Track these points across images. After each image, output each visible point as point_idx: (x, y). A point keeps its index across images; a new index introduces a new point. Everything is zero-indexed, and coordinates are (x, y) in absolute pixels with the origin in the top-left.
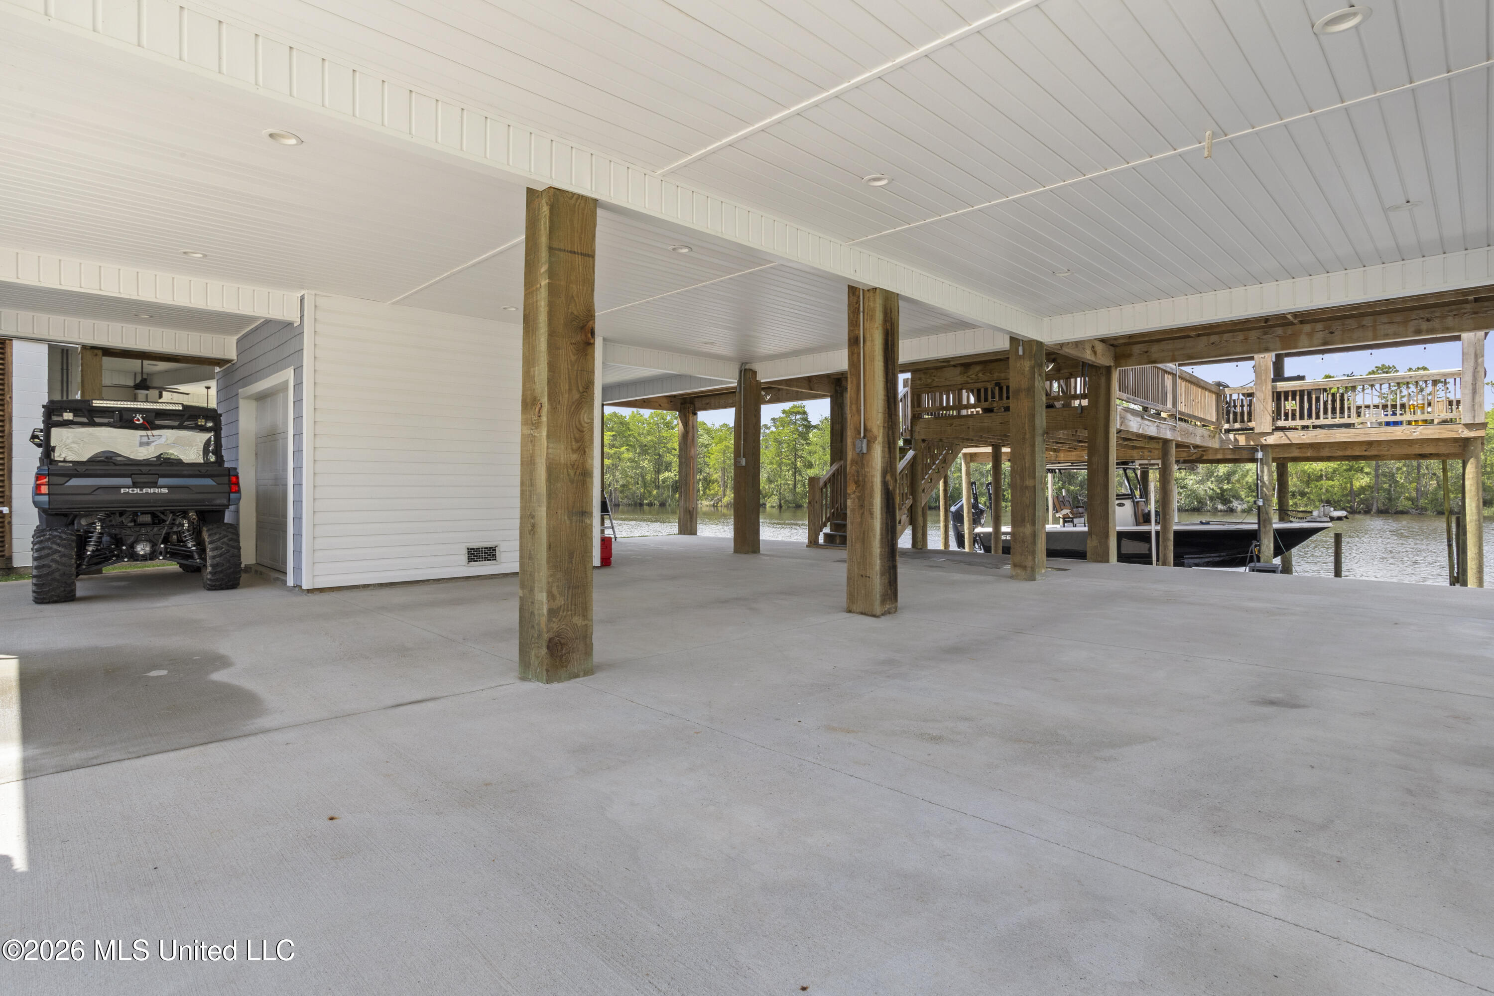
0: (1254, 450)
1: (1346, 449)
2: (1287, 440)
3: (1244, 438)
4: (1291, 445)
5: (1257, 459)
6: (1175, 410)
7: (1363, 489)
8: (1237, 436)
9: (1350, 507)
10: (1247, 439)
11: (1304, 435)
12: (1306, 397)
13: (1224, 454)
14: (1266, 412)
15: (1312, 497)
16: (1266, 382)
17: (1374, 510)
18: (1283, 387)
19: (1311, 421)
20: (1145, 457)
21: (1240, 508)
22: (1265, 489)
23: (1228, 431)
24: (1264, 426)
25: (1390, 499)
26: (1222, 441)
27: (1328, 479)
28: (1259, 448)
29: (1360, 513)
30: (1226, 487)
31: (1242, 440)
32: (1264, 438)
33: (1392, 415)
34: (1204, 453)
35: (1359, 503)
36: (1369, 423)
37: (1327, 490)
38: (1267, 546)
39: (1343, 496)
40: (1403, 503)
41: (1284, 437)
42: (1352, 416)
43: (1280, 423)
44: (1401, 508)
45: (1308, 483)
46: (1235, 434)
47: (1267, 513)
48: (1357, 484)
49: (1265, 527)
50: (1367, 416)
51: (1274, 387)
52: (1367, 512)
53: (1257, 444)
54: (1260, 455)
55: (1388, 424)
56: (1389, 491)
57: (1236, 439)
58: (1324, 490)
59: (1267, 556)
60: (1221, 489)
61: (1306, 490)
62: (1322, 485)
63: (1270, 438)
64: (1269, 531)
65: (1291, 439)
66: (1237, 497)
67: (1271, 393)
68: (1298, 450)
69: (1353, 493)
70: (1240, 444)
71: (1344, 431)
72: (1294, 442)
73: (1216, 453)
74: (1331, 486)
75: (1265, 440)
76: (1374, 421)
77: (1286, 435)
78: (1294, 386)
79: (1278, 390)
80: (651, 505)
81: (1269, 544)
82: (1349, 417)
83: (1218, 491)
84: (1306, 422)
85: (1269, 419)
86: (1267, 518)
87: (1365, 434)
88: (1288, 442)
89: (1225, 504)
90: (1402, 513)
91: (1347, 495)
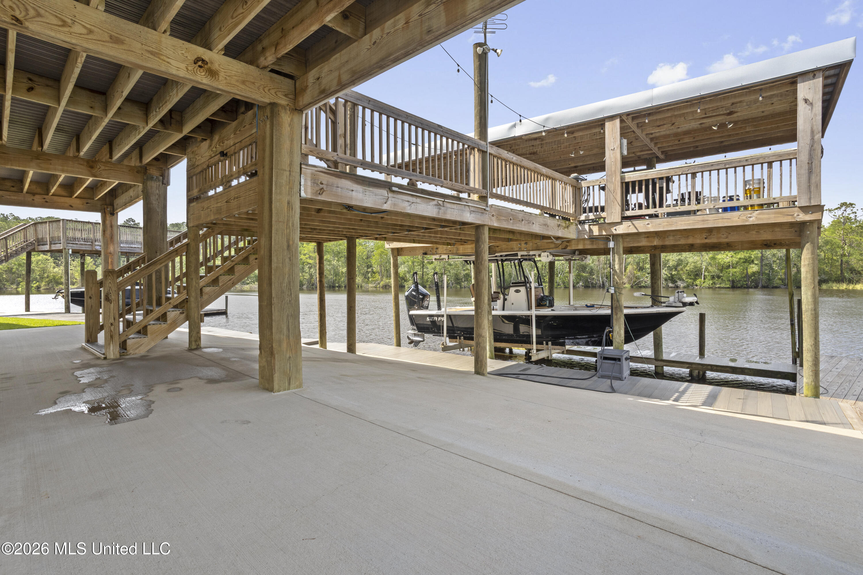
0: (607, 239)
1: (688, 237)
2: (635, 229)
3: (597, 228)
4: (638, 234)
5: (610, 248)
6: (484, 191)
7: (754, 274)
8: (591, 227)
9: (746, 284)
10: (600, 230)
11: (648, 224)
12: (650, 186)
13: (584, 244)
14: (616, 202)
15: (724, 279)
16: (616, 174)
17: (760, 285)
18: (630, 178)
19: (655, 210)
20: (522, 249)
21: (682, 285)
22: (616, 277)
23: (582, 223)
24: (614, 216)
25: (769, 280)
26: (579, 232)
27: (733, 268)
28: (611, 238)
29: (752, 288)
30: (673, 273)
31: (596, 230)
32: (615, 228)
33: (729, 200)
34: (568, 244)
35: (751, 282)
36: (707, 210)
37: (733, 275)
38: (618, 333)
39: (742, 277)
40: (777, 282)
41: (632, 227)
42: (691, 203)
43: (629, 213)
44: (775, 285)
45: (721, 271)
46: (590, 225)
47: (618, 301)
48: (750, 271)
49: (616, 314)
50: (706, 203)
51: (622, 178)
52: (756, 287)
53: (609, 233)
54: (611, 245)
55: (725, 210)
56: (769, 274)
57: (590, 230)
58: (731, 275)
59: (619, 343)
60: (671, 274)
61: (721, 274)
62: (730, 271)
63: (619, 228)
64: (620, 318)
65: (637, 227)
66: (681, 279)
67: (620, 184)
68: (646, 239)
69: (747, 276)
70: (594, 234)
71: (685, 218)
72: (640, 231)
73: (578, 244)
74: (735, 272)
75: (615, 230)
76: (712, 207)
77: (633, 224)
78: (641, 176)
79: (626, 181)
80: (339, 287)
81: (620, 330)
82: (689, 204)
83: (669, 275)
84: (651, 211)
85: (618, 209)
86: (618, 305)
87: (703, 221)
88: (635, 231)
89: (674, 284)
90: (776, 287)
91: (744, 277)
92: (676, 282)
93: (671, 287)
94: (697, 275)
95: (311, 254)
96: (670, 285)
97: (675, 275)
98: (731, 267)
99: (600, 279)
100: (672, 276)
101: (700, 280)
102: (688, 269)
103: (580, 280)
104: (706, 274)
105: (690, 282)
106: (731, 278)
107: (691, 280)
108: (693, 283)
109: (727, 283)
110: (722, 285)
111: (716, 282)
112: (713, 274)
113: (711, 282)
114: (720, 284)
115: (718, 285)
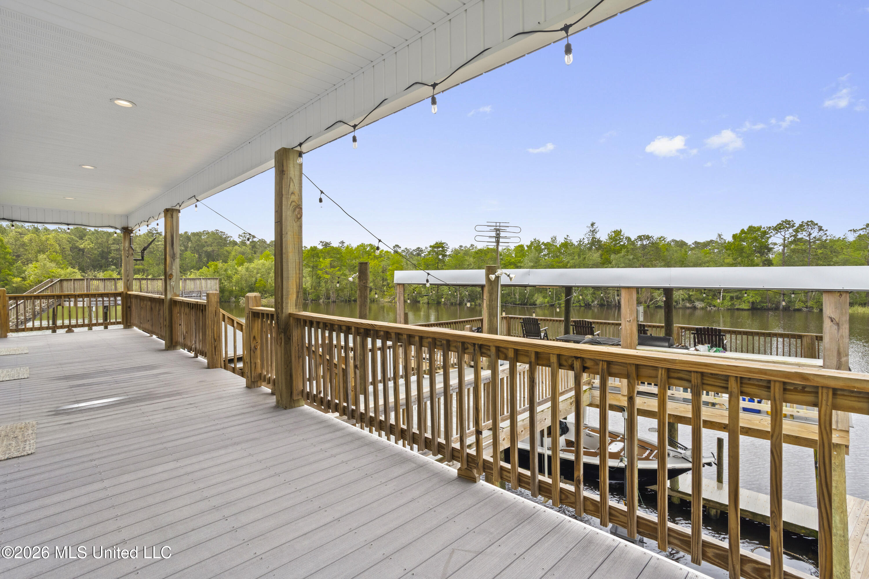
92: (694, 302)
93: (689, 308)
94: (715, 295)
95: (327, 270)
96: (688, 305)
97: (692, 295)
99: (616, 297)
100: (690, 296)
103: (596, 298)
104: (725, 294)
105: (708, 303)
106: (751, 300)
107: (709, 301)
108: (711, 304)
109: (747, 304)
110: (740, 307)
111: (735, 303)
112: (732, 295)
113: (730, 303)
114: (739, 305)
115: (736, 307)
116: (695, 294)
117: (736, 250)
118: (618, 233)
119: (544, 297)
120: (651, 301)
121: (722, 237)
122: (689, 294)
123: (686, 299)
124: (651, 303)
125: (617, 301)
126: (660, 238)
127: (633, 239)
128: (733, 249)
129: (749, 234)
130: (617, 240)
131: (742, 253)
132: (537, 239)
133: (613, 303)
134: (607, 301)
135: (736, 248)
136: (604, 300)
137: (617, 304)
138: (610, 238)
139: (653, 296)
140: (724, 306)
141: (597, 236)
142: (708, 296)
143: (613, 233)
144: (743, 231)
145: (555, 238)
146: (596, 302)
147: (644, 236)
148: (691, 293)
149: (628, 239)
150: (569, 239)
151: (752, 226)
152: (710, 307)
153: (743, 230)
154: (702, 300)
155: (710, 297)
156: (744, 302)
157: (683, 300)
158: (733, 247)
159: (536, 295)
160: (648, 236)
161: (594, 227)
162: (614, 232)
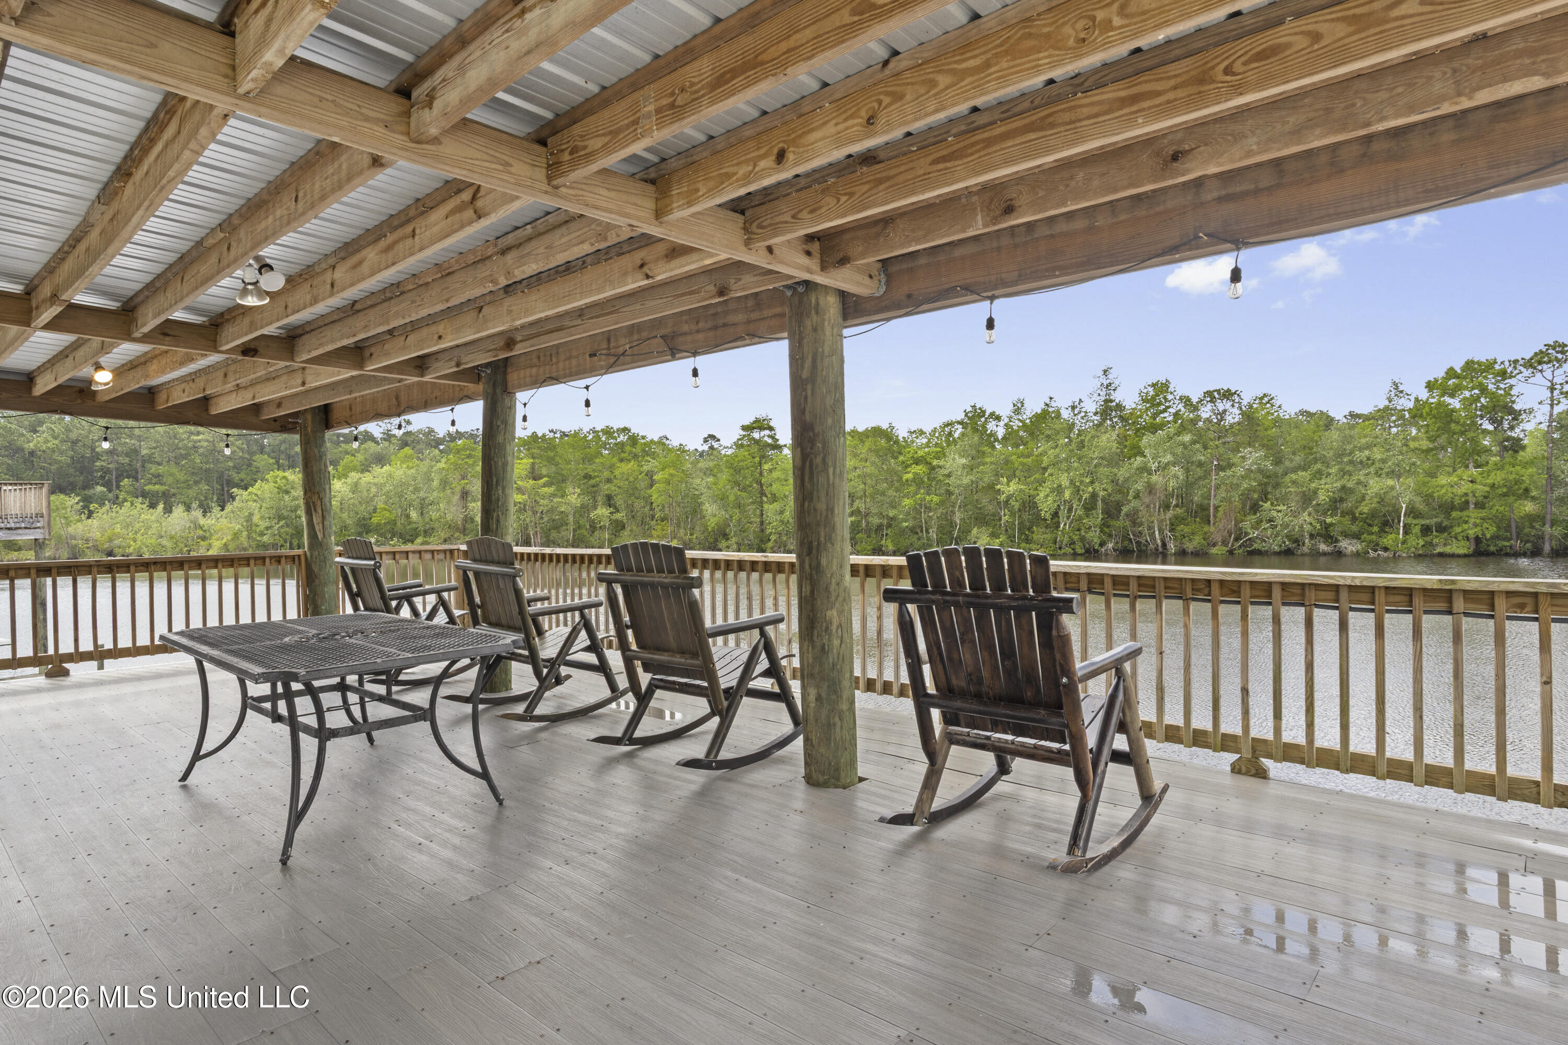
92: (1337, 541)
93: (1325, 554)
94: (1386, 524)
96: (1323, 547)
97: (1331, 524)
98: (1472, 506)
99: (1157, 533)
100: (1327, 526)
101: (1393, 536)
102: (1366, 510)
103: (1110, 536)
104: (1410, 520)
105: (1371, 542)
106: (1471, 533)
107: (1374, 537)
108: (1377, 544)
109: (1462, 543)
110: (1448, 549)
111: (1436, 541)
112: (1427, 522)
113: (1421, 542)
114: (1445, 545)
115: (1439, 550)
116: (1340, 522)
117: (1434, 417)
118: (1162, 388)
119: (994, 535)
120: (1236, 539)
121: (1401, 388)
122: (1325, 523)
123: (1319, 535)
124: (1237, 545)
125: (1159, 542)
126: (1261, 399)
127: (1195, 400)
128: (1428, 414)
129: (1465, 378)
130: (1160, 404)
131: (1449, 423)
132: (978, 406)
133: (1152, 546)
134: (1138, 543)
135: (1434, 412)
136: (1130, 540)
137: (1160, 549)
138: (1145, 401)
139: (1240, 529)
140: (1409, 549)
141: (1117, 397)
142: (1370, 525)
143: (1151, 389)
144: (1451, 373)
145: (1022, 404)
146: (1110, 545)
147: (1218, 391)
148: (1328, 520)
149: (1186, 401)
150: (1053, 404)
151: (1473, 362)
152: (1376, 551)
153: (1452, 369)
154: (1357, 536)
155: (1376, 529)
156: (1456, 538)
157: (1312, 536)
158: (1427, 409)
159: (975, 531)
160: (1229, 390)
161: (1110, 376)
162: (1153, 385)
